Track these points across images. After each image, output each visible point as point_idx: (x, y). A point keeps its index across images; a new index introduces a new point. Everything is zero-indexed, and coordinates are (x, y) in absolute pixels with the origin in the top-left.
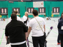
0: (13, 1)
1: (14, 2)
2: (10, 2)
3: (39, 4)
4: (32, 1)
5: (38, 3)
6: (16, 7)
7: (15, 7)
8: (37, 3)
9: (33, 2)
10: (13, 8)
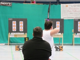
0: (10, 2)
1: (14, 4)
2: (3, 3)
3: (75, 11)
4: (59, 3)
5: (73, 7)
6: (17, 17)
7: (14, 17)
8: (70, 8)
9: (62, 5)
10: (11, 19)
